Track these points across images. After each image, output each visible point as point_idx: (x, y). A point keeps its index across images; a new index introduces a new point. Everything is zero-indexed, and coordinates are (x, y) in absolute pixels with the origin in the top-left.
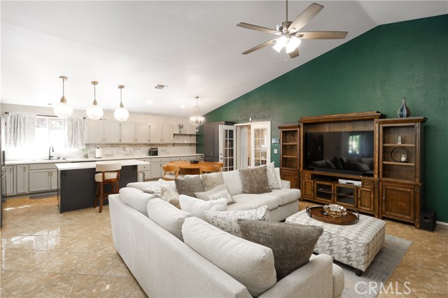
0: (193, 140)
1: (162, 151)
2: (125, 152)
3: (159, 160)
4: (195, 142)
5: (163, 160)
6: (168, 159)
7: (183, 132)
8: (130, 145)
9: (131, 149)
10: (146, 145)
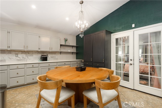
0: (74, 50)
1: (52, 57)
2: (18, 58)
3: (47, 65)
4: (75, 51)
5: (51, 64)
6: (55, 64)
7: (67, 44)
8: (23, 52)
9: (24, 55)
10: (38, 52)
